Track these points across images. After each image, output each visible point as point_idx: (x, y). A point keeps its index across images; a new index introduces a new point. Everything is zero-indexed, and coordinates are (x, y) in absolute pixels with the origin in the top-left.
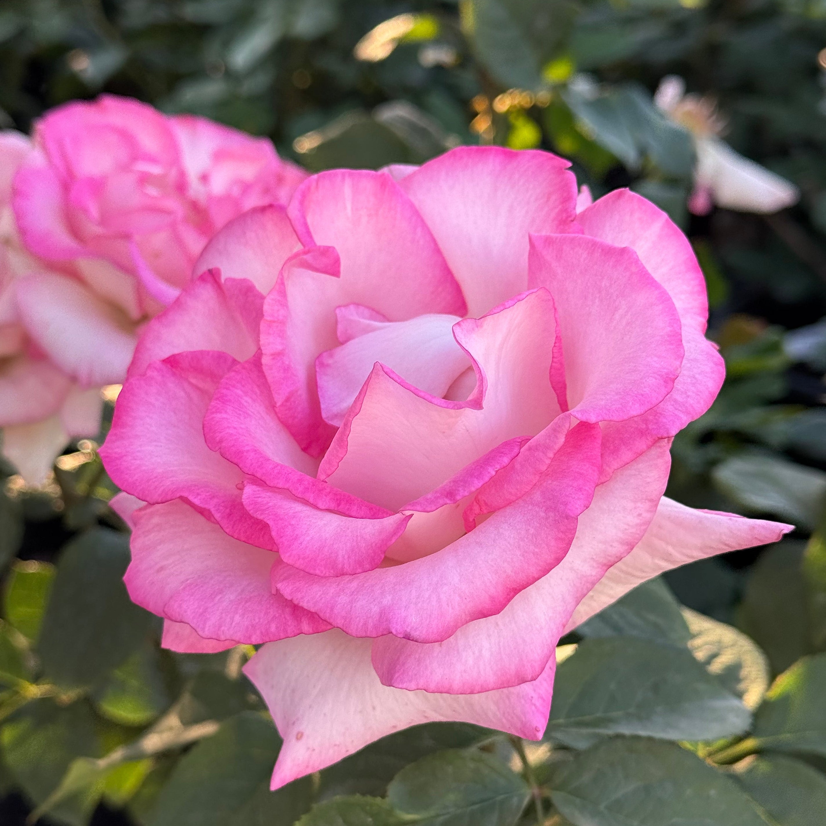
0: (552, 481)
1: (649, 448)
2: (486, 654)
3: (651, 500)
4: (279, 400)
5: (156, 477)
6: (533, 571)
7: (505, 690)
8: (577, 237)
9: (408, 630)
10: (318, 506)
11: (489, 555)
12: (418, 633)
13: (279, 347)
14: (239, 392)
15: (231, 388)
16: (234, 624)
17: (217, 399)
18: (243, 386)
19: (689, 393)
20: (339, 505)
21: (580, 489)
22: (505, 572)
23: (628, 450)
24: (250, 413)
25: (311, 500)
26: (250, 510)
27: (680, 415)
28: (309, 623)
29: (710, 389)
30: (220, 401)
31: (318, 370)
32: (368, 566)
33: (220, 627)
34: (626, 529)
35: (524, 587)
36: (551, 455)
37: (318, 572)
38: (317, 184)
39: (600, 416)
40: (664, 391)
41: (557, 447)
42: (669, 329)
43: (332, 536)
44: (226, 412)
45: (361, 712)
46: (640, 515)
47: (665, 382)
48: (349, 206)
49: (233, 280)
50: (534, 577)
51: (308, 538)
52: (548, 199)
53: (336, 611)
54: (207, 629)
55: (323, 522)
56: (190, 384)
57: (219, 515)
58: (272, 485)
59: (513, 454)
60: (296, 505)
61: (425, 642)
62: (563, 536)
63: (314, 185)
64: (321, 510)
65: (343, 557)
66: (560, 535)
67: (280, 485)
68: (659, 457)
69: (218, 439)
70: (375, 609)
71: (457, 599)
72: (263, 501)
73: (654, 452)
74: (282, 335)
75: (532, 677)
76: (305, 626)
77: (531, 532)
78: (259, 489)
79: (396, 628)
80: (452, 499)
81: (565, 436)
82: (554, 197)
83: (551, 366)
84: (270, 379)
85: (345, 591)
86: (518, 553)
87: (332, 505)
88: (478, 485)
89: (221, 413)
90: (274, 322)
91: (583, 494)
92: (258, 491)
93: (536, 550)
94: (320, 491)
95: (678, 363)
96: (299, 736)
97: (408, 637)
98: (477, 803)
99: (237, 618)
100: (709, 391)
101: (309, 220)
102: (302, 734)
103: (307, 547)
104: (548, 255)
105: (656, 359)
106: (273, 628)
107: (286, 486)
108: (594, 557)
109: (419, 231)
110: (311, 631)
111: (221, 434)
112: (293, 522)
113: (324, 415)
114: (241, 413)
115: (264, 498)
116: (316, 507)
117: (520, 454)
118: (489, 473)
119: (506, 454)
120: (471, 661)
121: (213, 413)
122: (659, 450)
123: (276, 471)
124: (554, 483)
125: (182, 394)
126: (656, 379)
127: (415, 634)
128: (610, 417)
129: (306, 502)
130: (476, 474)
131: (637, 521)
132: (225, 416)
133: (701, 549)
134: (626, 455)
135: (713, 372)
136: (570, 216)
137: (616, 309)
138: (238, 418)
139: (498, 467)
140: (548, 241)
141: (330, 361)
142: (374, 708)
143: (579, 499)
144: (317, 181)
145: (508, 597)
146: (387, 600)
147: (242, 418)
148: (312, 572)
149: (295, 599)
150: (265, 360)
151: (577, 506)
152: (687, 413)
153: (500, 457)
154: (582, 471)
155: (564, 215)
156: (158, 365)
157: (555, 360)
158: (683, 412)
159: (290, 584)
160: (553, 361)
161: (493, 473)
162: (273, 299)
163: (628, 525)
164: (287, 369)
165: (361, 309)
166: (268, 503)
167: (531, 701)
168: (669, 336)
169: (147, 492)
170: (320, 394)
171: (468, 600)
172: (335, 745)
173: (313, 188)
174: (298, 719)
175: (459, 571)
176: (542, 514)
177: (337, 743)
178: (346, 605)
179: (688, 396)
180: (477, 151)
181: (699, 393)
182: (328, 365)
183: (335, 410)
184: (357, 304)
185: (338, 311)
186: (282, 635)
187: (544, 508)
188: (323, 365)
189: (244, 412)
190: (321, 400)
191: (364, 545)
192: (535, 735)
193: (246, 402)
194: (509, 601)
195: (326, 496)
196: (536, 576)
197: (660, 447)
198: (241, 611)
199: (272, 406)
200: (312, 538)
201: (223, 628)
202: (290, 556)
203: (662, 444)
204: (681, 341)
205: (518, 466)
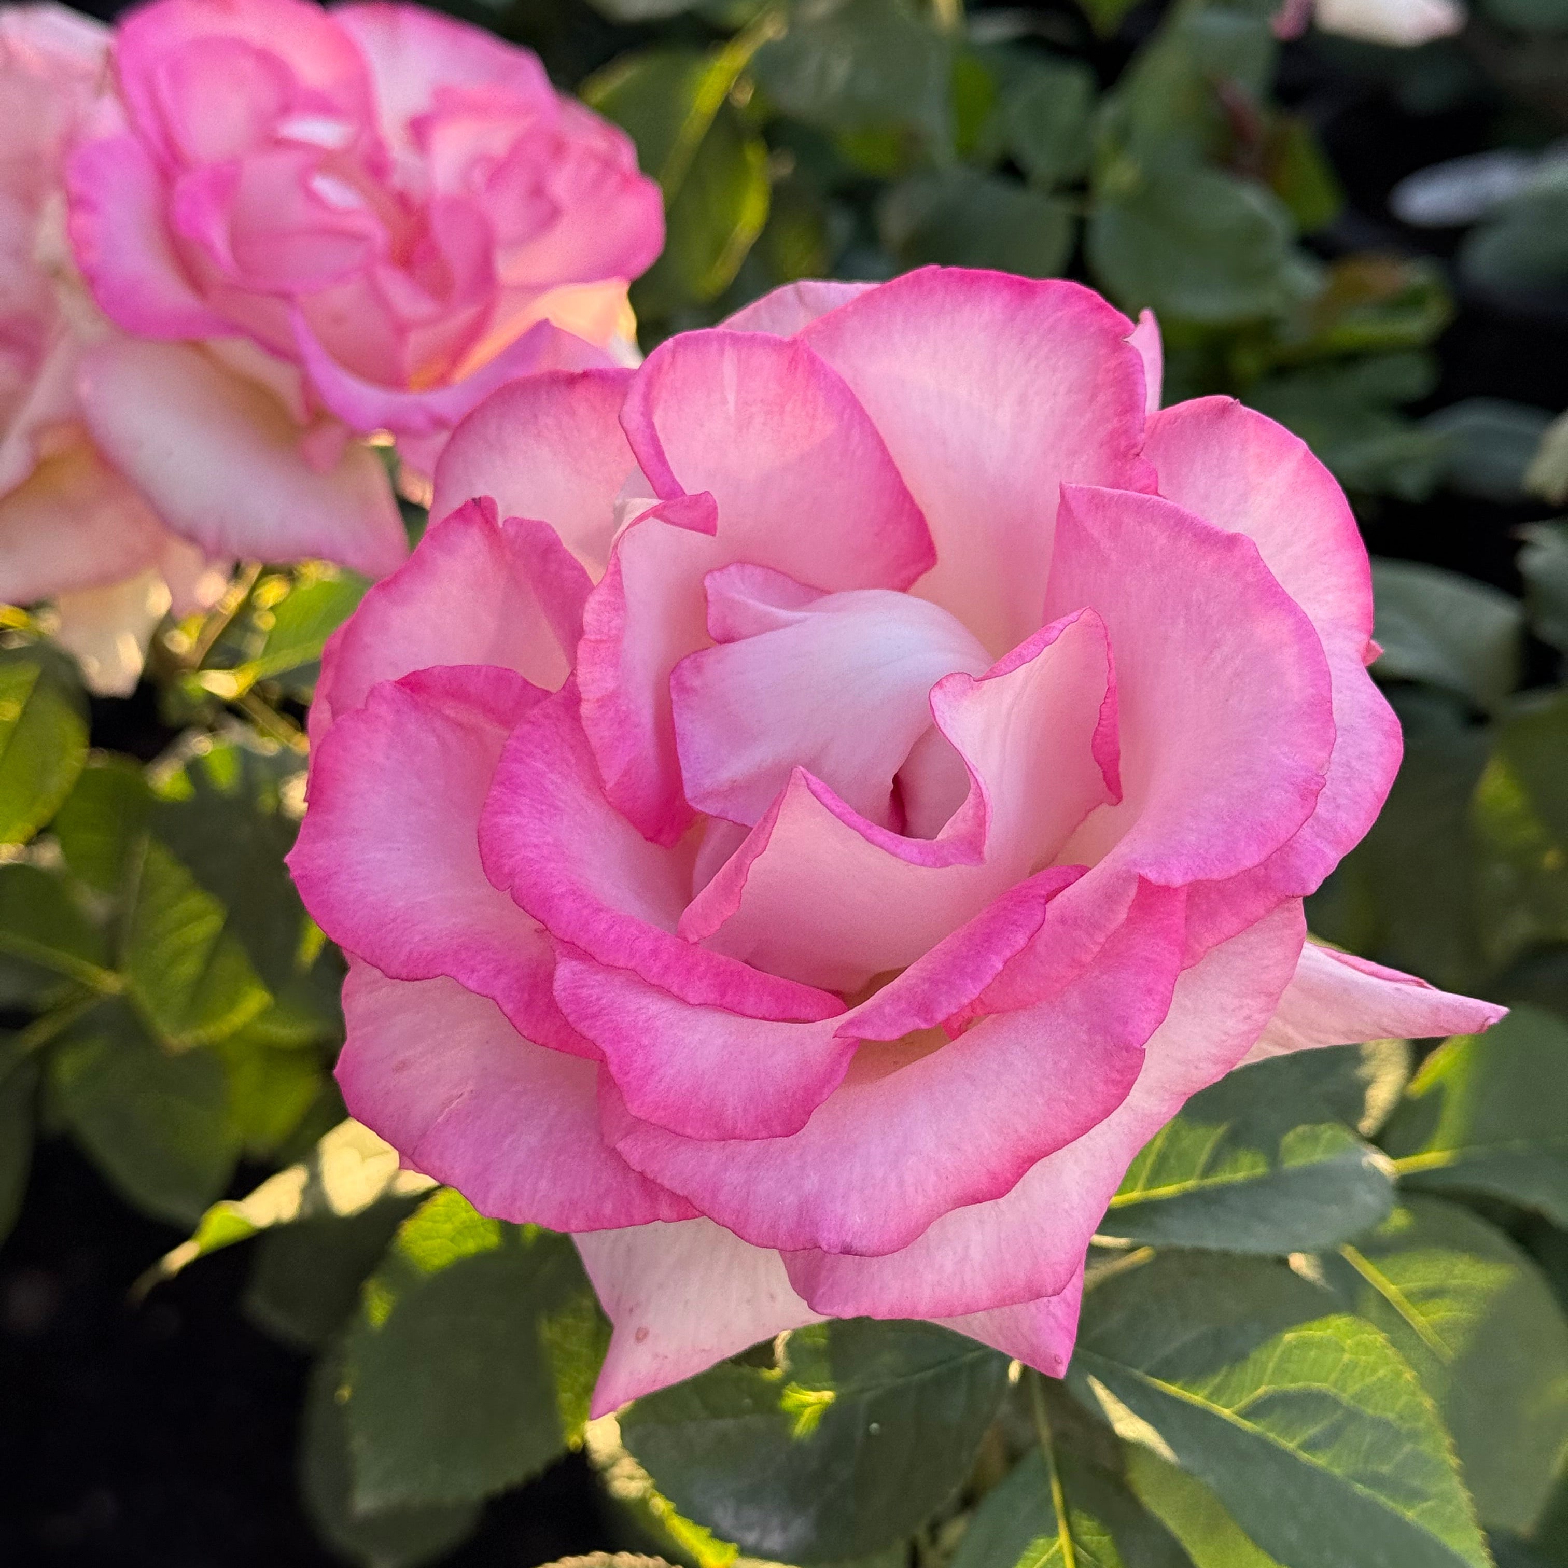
0: (1102, 973)
1: (1269, 911)
2: (976, 1253)
3: (1270, 995)
4: (611, 777)
5: (393, 920)
6: (1064, 1129)
7: (1006, 1309)
8: (1148, 501)
9: (848, 1240)
10: (688, 999)
11: (988, 1101)
12: (864, 1243)
13: (611, 685)
14: (540, 766)
15: (528, 760)
16: (538, 1197)
17: (502, 783)
18: (546, 752)
19: (1341, 801)
20: (723, 995)
21: (1150, 992)
22: (1016, 1131)
23: (1233, 915)
24: (560, 804)
25: (675, 990)
26: (569, 1015)
27: (1325, 850)
28: (670, 1205)
29: (1377, 789)
30: (507, 789)
31: (674, 697)
32: (778, 1129)
33: (515, 1200)
34: (1223, 1041)
35: (1047, 1154)
36: (1102, 939)
37: (689, 1131)
38: (673, 357)
39: (1190, 873)
40: (1299, 814)
41: (1112, 927)
42: (1311, 691)
43: (715, 1067)
44: (519, 812)
45: (748, 1301)
46: (1248, 1018)
47: (1303, 798)
48: (731, 398)
49: (519, 523)
50: (1065, 1140)
51: (672, 1072)
52: (1093, 397)
53: (722, 1198)
54: (490, 1202)
55: (697, 1037)
56: (447, 718)
57: (511, 1006)
58: (604, 960)
59: (1034, 926)
60: (648, 1000)
61: (876, 1255)
62: (1119, 1077)
63: (668, 359)
64: (693, 1005)
65: (735, 1108)
66: (1116, 1076)
67: (621, 963)
68: (1286, 926)
69: (506, 870)
70: (791, 1199)
71: (933, 1178)
72: (591, 996)
73: (1278, 917)
74: (615, 661)
75: (1054, 1290)
76: (665, 1209)
77: (1064, 1066)
78: (583, 967)
79: (828, 1238)
80: (929, 1017)
81: (1126, 910)
82: (1102, 398)
83: (1097, 730)
84: (594, 741)
85: (736, 1161)
86: (1040, 1101)
87: (712, 997)
88: (974, 993)
89: (510, 813)
90: (601, 641)
91: (1154, 1000)
92: (582, 972)
93: (1072, 1098)
94: (689, 971)
95: (1323, 755)
96: (641, 1335)
97: (847, 1251)
98: (929, 1368)
99: (543, 1185)
100: (1375, 793)
101: (657, 420)
102: (646, 1334)
103: (670, 1088)
104: (1095, 527)
105: (1286, 749)
106: (608, 1208)
107: (631, 965)
108: (1167, 1086)
109: (856, 434)
110: (675, 1216)
111: (513, 859)
112: (645, 1041)
113: (688, 793)
114: (544, 807)
115: (593, 987)
116: (681, 1000)
117: (1045, 926)
118: (992, 966)
119: (1021, 926)
120: (949, 1266)
121: (496, 813)
122: (1286, 914)
123: (612, 937)
124: (1105, 977)
125: (432, 741)
126: (1286, 792)
127: (858, 1245)
128: (1206, 874)
129: (664, 991)
130: (969, 970)
131: (1244, 1027)
132: (517, 820)
133: (1345, 1035)
134: (1229, 922)
135: (1381, 753)
136: (1135, 446)
137: (1217, 644)
138: (540, 820)
139: (1008, 953)
140: (1097, 502)
141: (696, 683)
142: (772, 1297)
143: (1148, 1009)
144: (674, 353)
145: (1020, 1171)
146: (811, 1184)
147: (546, 820)
148: (679, 1129)
149: (648, 1171)
150: (586, 709)
151: (1144, 1025)
152: (1338, 843)
153: (1011, 932)
154: (1154, 956)
155: (1123, 444)
156: (388, 691)
157: (1104, 723)
158: (1330, 842)
159: (639, 1143)
160: (1099, 724)
161: (1000, 966)
162: (600, 603)
163: (1226, 1033)
164: (623, 720)
165: (749, 569)
166: (599, 999)
167: (1048, 1307)
168: (1311, 704)
169: (378, 951)
170: (680, 750)
171: (951, 1179)
172: (704, 1350)
173: (665, 366)
174: (638, 1304)
175: (935, 1129)
176: (1085, 1037)
177: (707, 1348)
178: (738, 1189)
179: (1338, 807)
180: (963, 277)
181: (1359, 799)
182: (693, 690)
183: (707, 783)
184: (742, 562)
185: (707, 583)
186: (623, 1220)
187: (1086, 1026)
188: (684, 689)
189: (549, 805)
190: (683, 763)
191: (771, 1090)
192: (1053, 1369)
193: (552, 783)
194: (1020, 1176)
195: (700, 979)
196: (1068, 1137)
197: (1288, 910)
198: (549, 1172)
199: (597, 783)
200: (679, 1072)
201: (518, 1204)
202: (642, 1105)
203: (1293, 906)
204: (1331, 714)
205: (1040, 948)
